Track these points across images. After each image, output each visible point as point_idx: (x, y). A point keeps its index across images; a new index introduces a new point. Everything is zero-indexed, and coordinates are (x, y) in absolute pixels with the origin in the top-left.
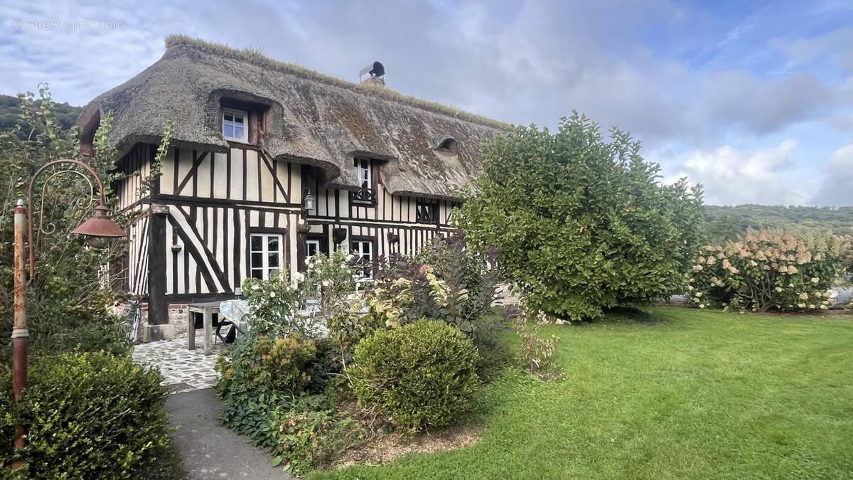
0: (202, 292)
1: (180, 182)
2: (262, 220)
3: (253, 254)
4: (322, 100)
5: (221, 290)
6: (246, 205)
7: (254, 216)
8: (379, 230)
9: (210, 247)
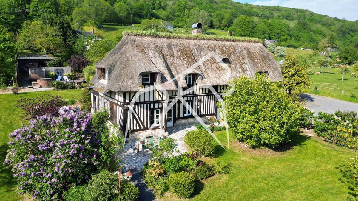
0: (138, 129)
1: (131, 98)
2: (154, 106)
3: (152, 116)
4: (176, 49)
5: (142, 128)
6: (150, 102)
7: (152, 105)
8: (194, 98)
9: (139, 116)
